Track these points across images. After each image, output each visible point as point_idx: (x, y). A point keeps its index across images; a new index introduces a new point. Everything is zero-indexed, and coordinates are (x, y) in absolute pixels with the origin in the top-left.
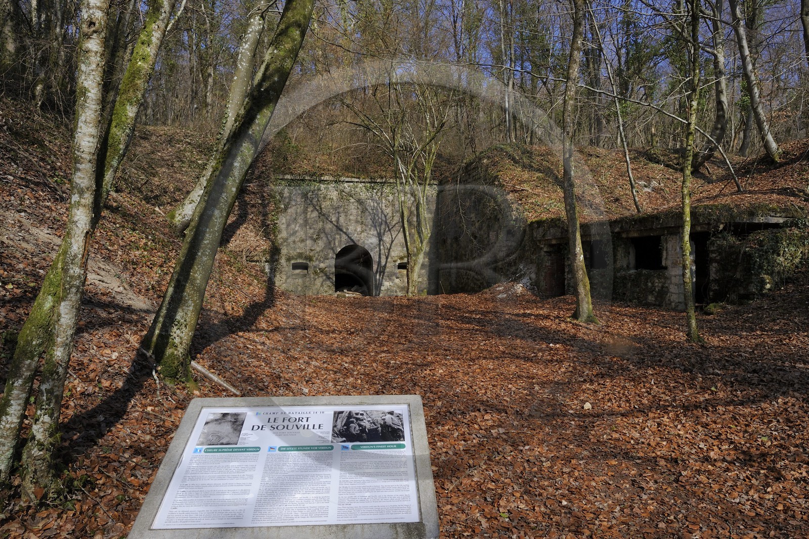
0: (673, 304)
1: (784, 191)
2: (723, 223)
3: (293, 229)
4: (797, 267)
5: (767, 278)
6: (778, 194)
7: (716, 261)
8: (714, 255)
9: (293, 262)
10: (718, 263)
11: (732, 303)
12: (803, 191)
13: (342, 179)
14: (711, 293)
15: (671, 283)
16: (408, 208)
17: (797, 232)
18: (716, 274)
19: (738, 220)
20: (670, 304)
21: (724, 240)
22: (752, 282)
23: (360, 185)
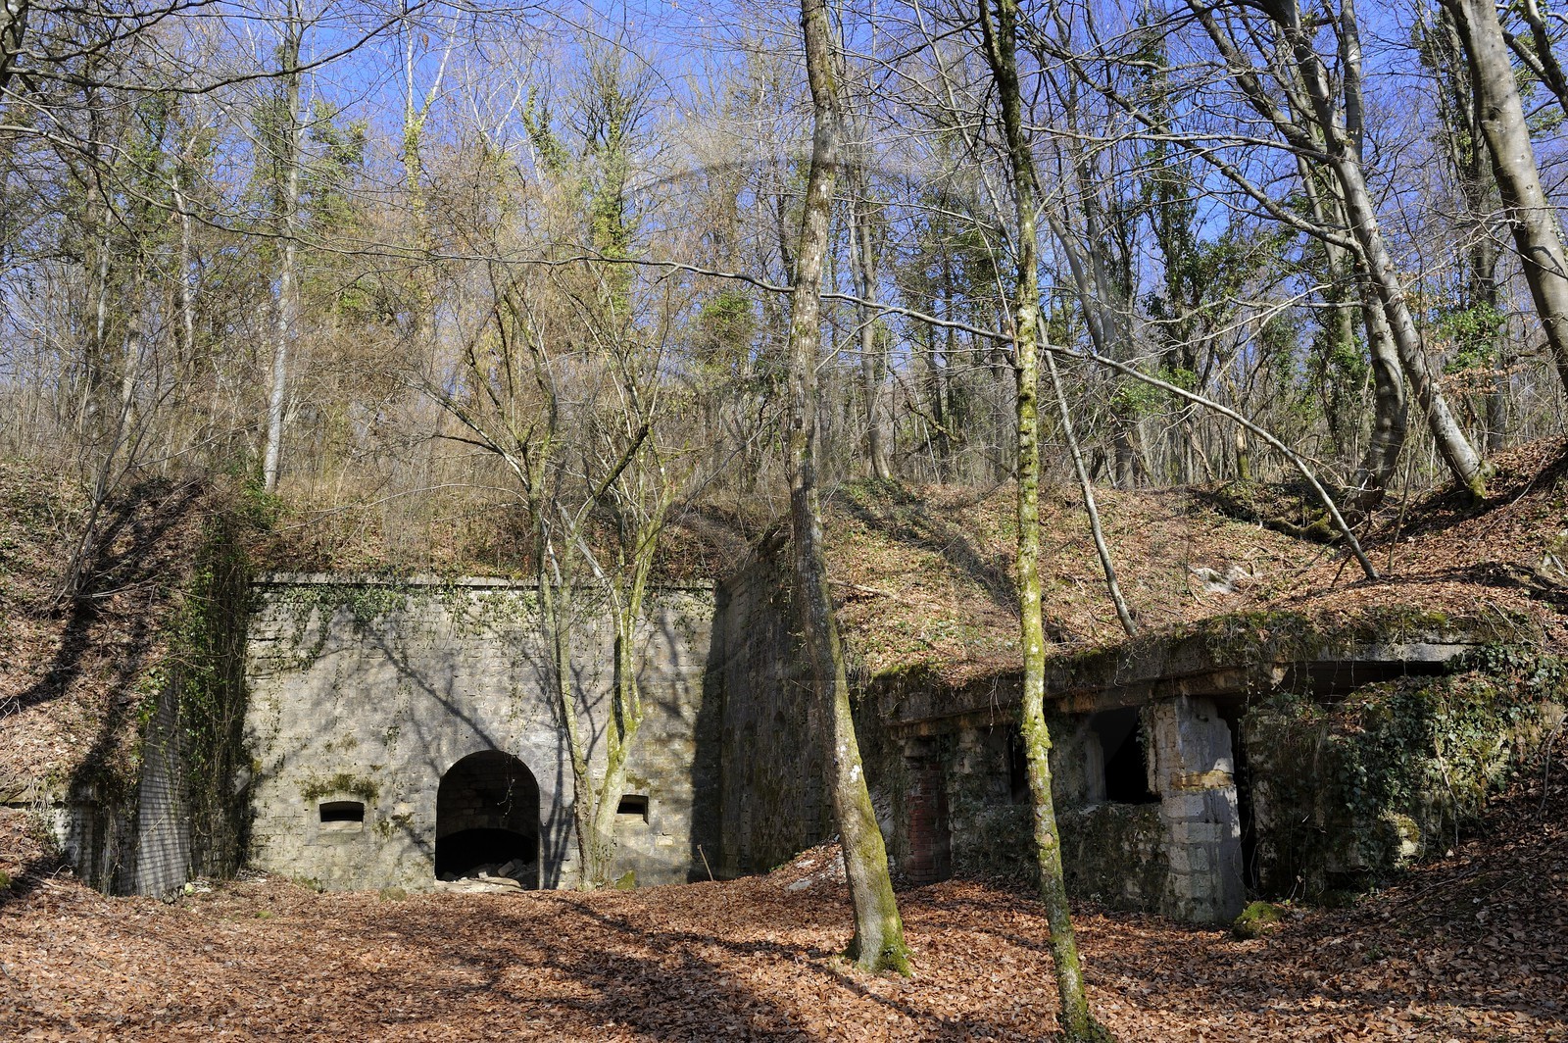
0: (1181, 904)
1: (1478, 574)
2: (1279, 665)
3: (328, 714)
4: (1494, 787)
5: (1402, 823)
6: (1463, 581)
7: (1266, 778)
8: (1259, 758)
9: (321, 800)
10: (1269, 781)
11: (1309, 900)
12: (1530, 571)
13: (463, 580)
14: (1263, 872)
15: (1172, 843)
16: (638, 651)
17: (1485, 685)
18: (1268, 813)
19: (1325, 654)
20: (1175, 905)
21: (1281, 712)
22: (1353, 838)
23: (513, 596)
